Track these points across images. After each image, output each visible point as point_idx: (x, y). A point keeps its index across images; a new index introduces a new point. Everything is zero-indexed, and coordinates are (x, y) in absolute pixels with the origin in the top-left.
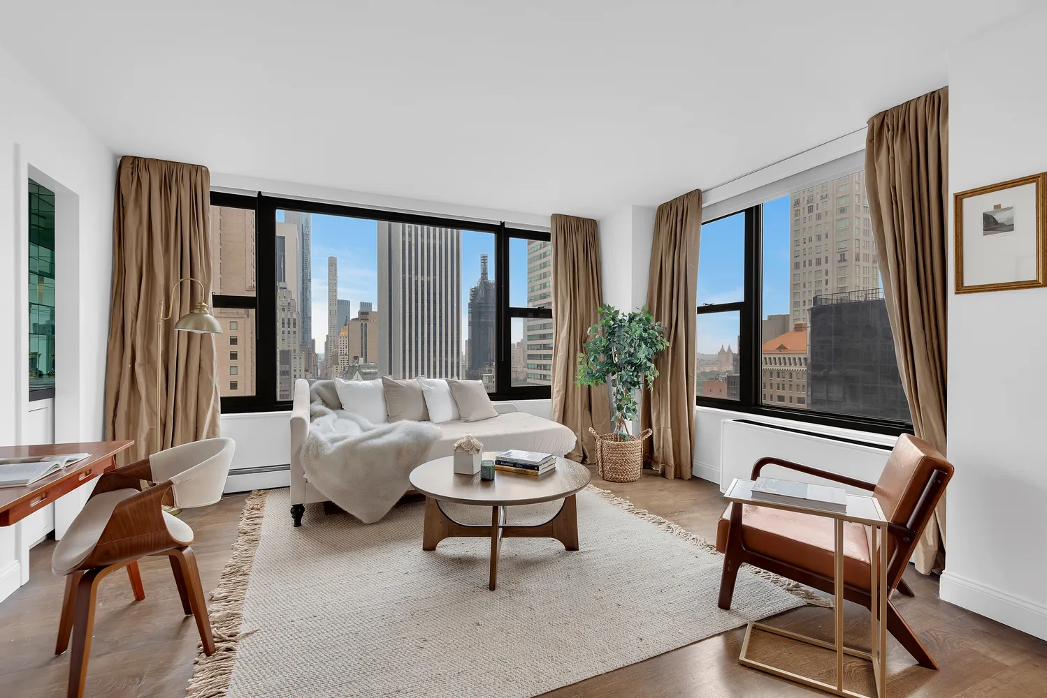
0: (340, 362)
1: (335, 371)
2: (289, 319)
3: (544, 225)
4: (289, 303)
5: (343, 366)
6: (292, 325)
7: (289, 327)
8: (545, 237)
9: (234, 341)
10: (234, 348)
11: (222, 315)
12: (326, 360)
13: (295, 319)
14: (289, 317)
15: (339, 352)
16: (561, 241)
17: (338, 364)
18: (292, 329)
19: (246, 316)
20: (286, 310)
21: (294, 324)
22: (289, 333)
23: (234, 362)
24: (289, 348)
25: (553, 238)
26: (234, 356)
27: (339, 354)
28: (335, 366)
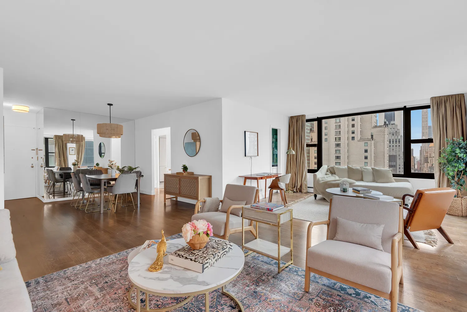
0: (429, 161)
1: (426, 166)
2: (396, 139)
3: (427, 102)
4: (396, 131)
5: (431, 164)
6: (398, 142)
7: (396, 143)
8: (428, 107)
9: (366, 151)
10: (366, 154)
11: (361, 140)
12: (421, 160)
13: (399, 139)
14: (396, 138)
15: (429, 156)
16: (435, 108)
17: (428, 162)
18: (398, 144)
19: (372, 140)
20: (395, 135)
21: (399, 141)
22: (396, 146)
23: (366, 161)
24: (396, 154)
25: (431, 107)
26: (366, 158)
27: (429, 157)
28: (426, 164)
